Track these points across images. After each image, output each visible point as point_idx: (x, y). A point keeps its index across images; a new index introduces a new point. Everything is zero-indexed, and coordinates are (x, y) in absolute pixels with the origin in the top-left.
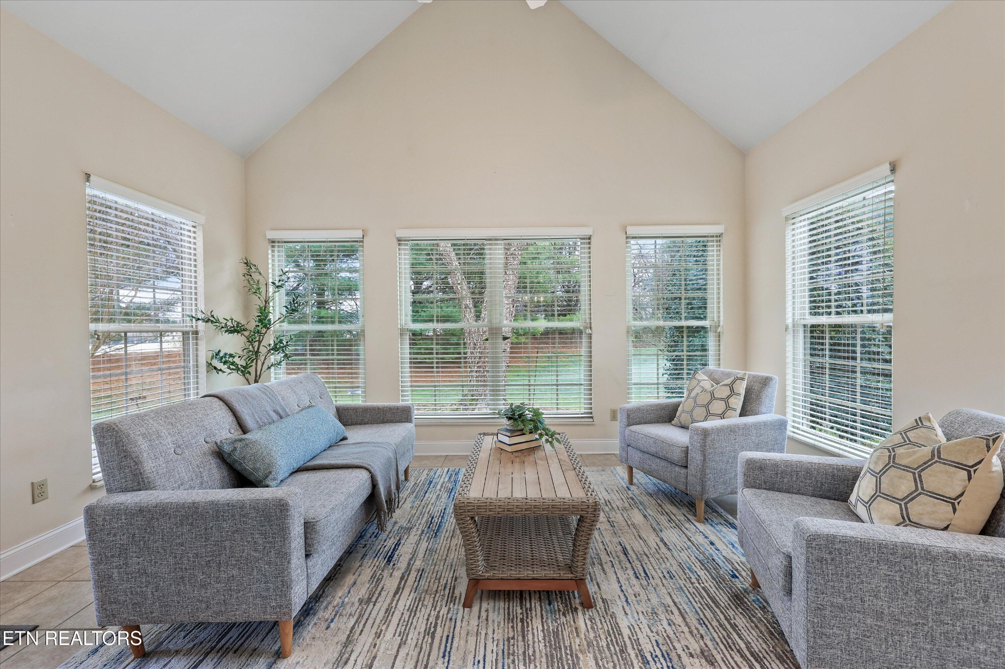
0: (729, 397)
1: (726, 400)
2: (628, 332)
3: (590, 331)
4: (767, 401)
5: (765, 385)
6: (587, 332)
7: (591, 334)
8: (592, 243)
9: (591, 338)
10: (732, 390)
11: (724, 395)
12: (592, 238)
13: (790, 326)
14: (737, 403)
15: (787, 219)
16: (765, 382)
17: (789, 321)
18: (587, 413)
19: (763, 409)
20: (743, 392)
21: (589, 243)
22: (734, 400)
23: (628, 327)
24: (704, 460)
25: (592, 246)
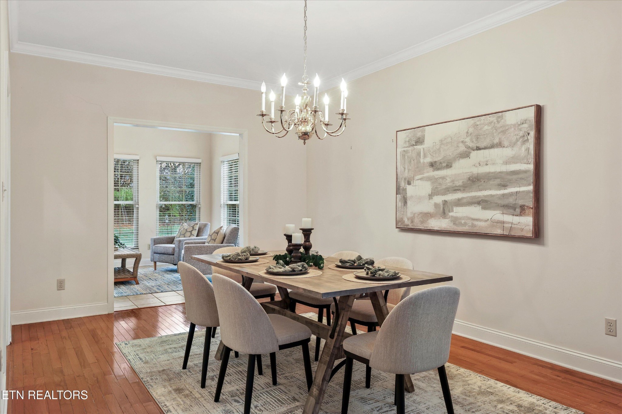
0: (192, 231)
1: (191, 232)
2: (157, 207)
3: (138, 206)
4: (206, 232)
5: (205, 226)
6: (136, 206)
7: (138, 208)
8: (139, 163)
9: (138, 209)
10: (193, 228)
11: (190, 230)
12: (139, 161)
13: (223, 205)
14: (195, 233)
15: (222, 162)
16: (205, 225)
17: (222, 203)
18: (136, 246)
19: (204, 235)
20: (197, 229)
21: (138, 163)
22: (194, 232)
23: (157, 204)
24: (179, 250)
25: (139, 164)
